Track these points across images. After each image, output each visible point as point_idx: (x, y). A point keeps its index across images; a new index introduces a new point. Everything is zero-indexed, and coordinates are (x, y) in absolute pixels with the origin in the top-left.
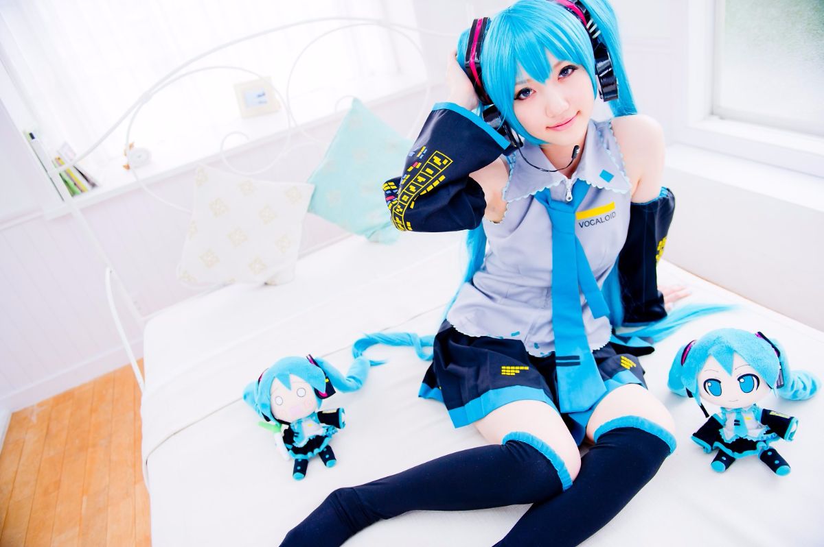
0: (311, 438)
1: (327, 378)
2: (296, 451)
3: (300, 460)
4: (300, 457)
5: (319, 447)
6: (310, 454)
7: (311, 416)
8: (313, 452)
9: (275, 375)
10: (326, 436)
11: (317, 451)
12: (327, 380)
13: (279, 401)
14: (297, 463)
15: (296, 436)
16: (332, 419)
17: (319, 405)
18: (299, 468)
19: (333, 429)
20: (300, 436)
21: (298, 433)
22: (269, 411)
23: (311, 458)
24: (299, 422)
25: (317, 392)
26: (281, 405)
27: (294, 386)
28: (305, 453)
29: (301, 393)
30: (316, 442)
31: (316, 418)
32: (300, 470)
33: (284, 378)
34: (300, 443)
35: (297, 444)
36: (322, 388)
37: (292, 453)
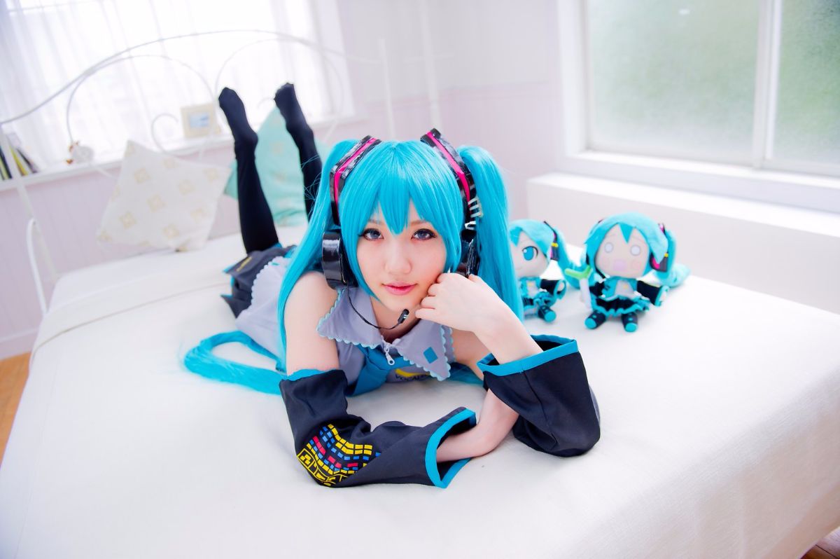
0: (621, 298)
1: (668, 252)
2: (600, 302)
3: (599, 312)
4: (601, 310)
5: (625, 308)
6: (612, 311)
7: (630, 280)
8: (616, 309)
9: (619, 221)
10: (636, 303)
11: (621, 311)
12: (667, 255)
13: (609, 248)
14: (595, 312)
15: (607, 290)
16: (651, 293)
17: (646, 273)
18: (595, 317)
19: (648, 301)
20: (610, 290)
21: (609, 287)
22: (594, 253)
23: (614, 319)
24: (616, 278)
25: (652, 257)
26: (608, 252)
27: (632, 240)
28: (608, 309)
29: (636, 250)
30: (627, 303)
31: (635, 285)
32: (595, 320)
33: (627, 231)
34: (606, 297)
35: (603, 297)
36: (658, 259)
37: (595, 302)
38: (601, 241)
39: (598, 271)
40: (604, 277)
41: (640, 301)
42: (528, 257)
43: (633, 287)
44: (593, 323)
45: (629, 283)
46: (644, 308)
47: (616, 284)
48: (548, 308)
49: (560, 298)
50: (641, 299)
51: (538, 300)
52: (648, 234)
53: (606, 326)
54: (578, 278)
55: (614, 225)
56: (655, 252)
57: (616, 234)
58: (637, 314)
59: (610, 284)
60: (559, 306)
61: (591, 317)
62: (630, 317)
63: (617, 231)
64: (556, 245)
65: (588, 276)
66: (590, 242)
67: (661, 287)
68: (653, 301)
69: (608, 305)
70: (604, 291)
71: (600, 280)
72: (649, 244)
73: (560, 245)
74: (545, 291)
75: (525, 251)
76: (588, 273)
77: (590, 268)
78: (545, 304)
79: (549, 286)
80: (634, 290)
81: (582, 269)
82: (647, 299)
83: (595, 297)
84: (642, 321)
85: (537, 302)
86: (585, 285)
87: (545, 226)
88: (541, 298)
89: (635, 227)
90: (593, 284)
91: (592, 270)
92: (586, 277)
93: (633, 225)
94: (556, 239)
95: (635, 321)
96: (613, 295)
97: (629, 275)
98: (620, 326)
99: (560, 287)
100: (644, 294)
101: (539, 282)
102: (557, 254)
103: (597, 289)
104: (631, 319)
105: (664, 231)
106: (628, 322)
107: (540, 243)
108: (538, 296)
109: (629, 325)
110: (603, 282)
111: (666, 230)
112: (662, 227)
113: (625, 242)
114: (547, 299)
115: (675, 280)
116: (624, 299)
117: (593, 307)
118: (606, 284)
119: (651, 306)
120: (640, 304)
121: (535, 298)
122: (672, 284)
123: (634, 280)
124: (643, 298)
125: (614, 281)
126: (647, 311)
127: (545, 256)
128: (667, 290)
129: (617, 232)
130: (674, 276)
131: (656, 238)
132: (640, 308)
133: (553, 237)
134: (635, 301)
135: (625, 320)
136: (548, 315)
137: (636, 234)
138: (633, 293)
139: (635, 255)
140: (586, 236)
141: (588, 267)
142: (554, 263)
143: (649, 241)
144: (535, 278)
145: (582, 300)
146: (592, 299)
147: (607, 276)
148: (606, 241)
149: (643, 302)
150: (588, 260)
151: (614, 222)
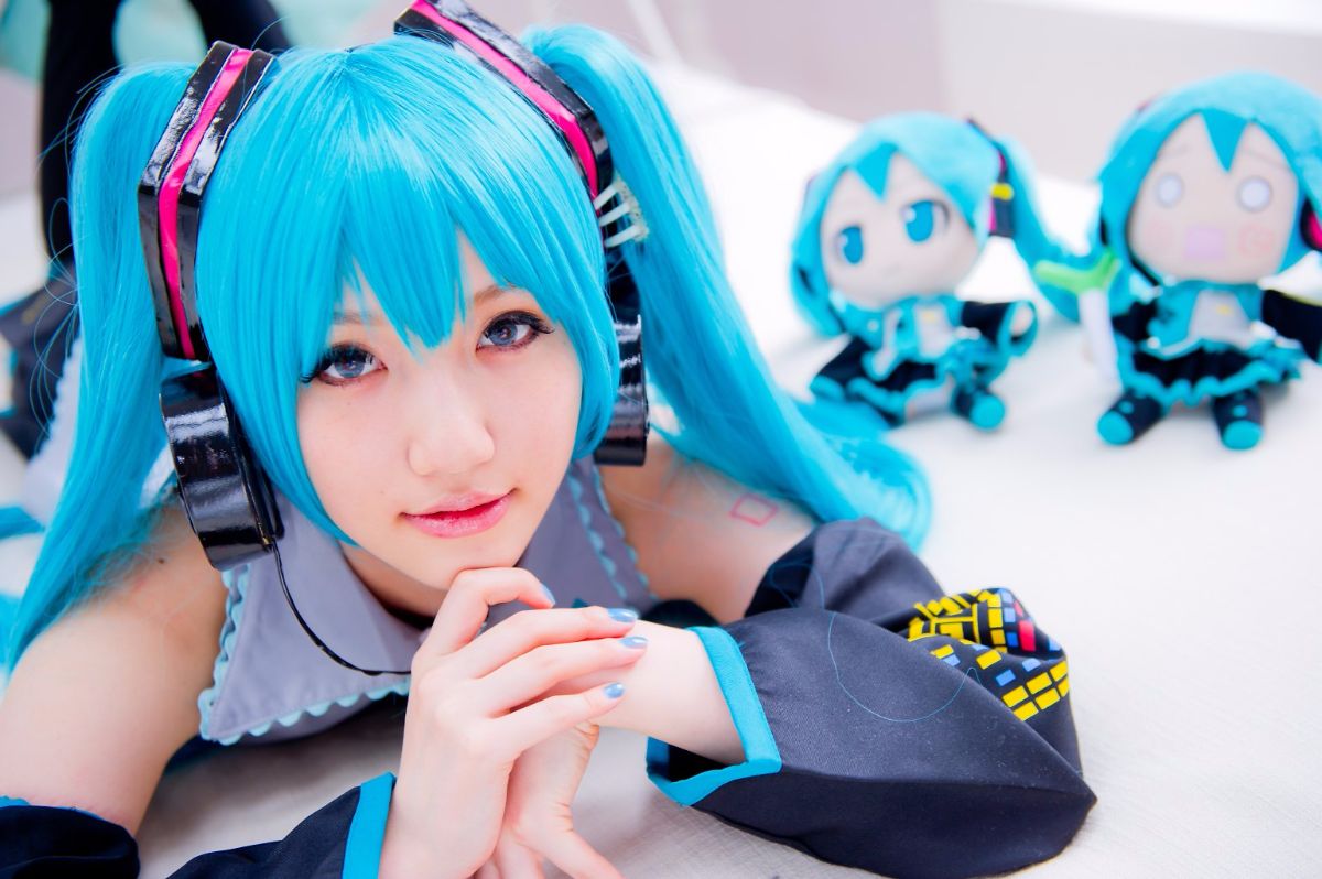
0: (1210, 348)
2: (1144, 363)
3: (1139, 394)
4: (1148, 385)
5: (1223, 376)
6: (1181, 388)
7: (1240, 289)
8: (1194, 380)
9: (1201, 103)
10: (1259, 358)
11: (1210, 387)
13: (1169, 190)
14: (1129, 395)
15: (1164, 322)
16: (1303, 324)
17: (1288, 262)
19: (1295, 352)
21: (1171, 314)
22: (1123, 208)
23: (1186, 410)
24: (1193, 286)
25: (1306, 214)
26: (1166, 205)
27: (1244, 163)
28: (1167, 383)
29: (1254, 194)
30: (1228, 361)
31: (1255, 302)
32: (1130, 418)
33: (1226, 132)
34: (1164, 344)
35: (1154, 345)
37: (1128, 361)
38: (1143, 173)
39: (1138, 265)
40: (1154, 281)
41: (1269, 355)
42: (919, 230)
43: (1246, 311)
44: (1124, 428)
45: (1235, 299)
46: (1287, 375)
47: (1193, 304)
48: (983, 389)
49: (1021, 354)
50: (1273, 345)
51: (950, 364)
52: (1295, 139)
53: (1163, 435)
54: (1075, 289)
55: (1185, 117)
56: (1317, 195)
57: (1193, 146)
58: (1265, 396)
59: (1174, 304)
60: (1017, 380)
61: (1115, 408)
62: (1240, 402)
63: (1195, 135)
64: (1006, 192)
65: (1109, 282)
68: (1313, 349)
69: (1168, 371)
70: (1154, 326)
71: (1142, 291)
72: (1295, 172)
73: (1019, 190)
74: (973, 334)
75: (911, 215)
76: (1107, 270)
77: (1111, 260)
78: (972, 375)
79: (985, 318)
80: (1251, 318)
81: (1088, 262)
82: (1294, 345)
83: (1127, 346)
84: (1277, 415)
85: (952, 373)
86: (1097, 310)
87: (971, 134)
88: (961, 359)
89: (1255, 121)
90: (1123, 307)
91: (1120, 264)
92: (1098, 287)
93: (1246, 113)
94: (1005, 174)
95: (1256, 417)
96: (1185, 335)
97: (1235, 268)
98: (1202, 432)
99: (1017, 322)
100: (1284, 331)
101: (956, 311)
102: (1009, 219)
103: (1133, 323)
104: (1240, 411)
106: (1233, 419)
107: (954, 188)
108: (952, 353)
109: (1235, 430)
110: (1155, 300)
113: (1222, 170)
114: (981, 359)
116: (1221, 349)
117: (1122, 376)
118: (1164, 304)
119: (1307, 367)
120: (1271, 363)
121: (943, 358)
123: (1250, 287)
124: (1281, 342)
125: (1188, 294)
126: (1293, 383)
127: (971, 225)
129: (1194, 138)
132: (1274, 374)
133: (992, 165)
134: (1255, 353)
135: (1221, 412)
136: (982, 407)
137: (1255, 140)
138: (1248, 328)
139: (1252, 210)
140: (1101, 157)
141: (1105, 256)
142: (1002, 249)
143: (1299, 162)
144: (943, 298)
145: (1089, 356)
146: (1120, 351)
147: (1169, 280)
148: (1164, 166)
149: (1281, 357)
150: (1103, 234)
151: (1187, 108)
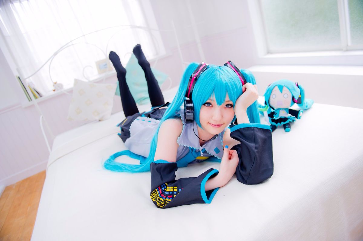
0: (282, 118)
1: (300, 95)
2: (273, 121)
3: (273, 125)
5: (284, 122)
6: (279, 124)
7: (285, 109)
8: (280, 123)
9: (277, 84)
10: (289, 119)
11: (283, 123)
12: (300, 96)
13: (274, 96)
16: (295, 113)
17: (292, 105)
18: (272, 127)
19: (294, 117)
20: (277, 115)
21: (276, 113)
22: (268, 99)
23: (280, 127)
24: (279, 109)
25: (293, 98)
26: (274, 98)
27: (284, 92)
28: (277, 123)
29: (286, 96)
30: (285, 119)
31: (288, 111)
33: (281, 88)
34: (276, 118)
35: (274, 118)
36: (296, 98)
37: (271, 121)
38: (270, 94)
39: (271, 107)
40: (274, 109)
43: (287, 112)
45: (285, 111)
46: (293, 121)
47: (279, 112)
50: (291, 117)
52: (290, 88)
53: (277, 130)
54: (263, 111)
55: (275, 86)
56: (294, 95)
57: (277, 90)
58: (291, 124)
62: (287, 125)
63: (277, 88)
66: (266, 95)
67: (299, 111)
68: (297, 117)
69: (277, 121)
70: (274, 115)
71: (272, 110)
72: (291, 93)
76: (267, 108)
80: (288, 113)
81: (264, 107)
82: (294, 116)
83: (271, 118)
84: (293, 127)
86: (266, 114)
89: (284, 86)
90: (270, 113)
92: (266, 110)
93: (283, 85)
95: (290, 127)
96: (279, 116)
97: (285, 106)
98: (283, 130)
103: (271, 115)
104: (287, 126)
105: (298, 86)
106: (286, 127)
109: (286, 129)
110: (274, 112)
111: (299, 85)
112: (296, 84)
113: (281, 93)
115: (307, 106)
116: (284, 118)
117: (270, 123)
118: (275, 112)
119: (296, 119)
120: (291, 119)
122: (305, 108)
123: (288, 108)
124: (292, 116)
125: (278, 111)
126: (295, 122)
128: (302, 112)
130: (306, 104)
131: (294, 90)
132: (292, 121)
134: (288, 118)
135: (285, 127)
137: (285, 88)
139: (286, 98)
141: (267, 106)
143: (291, 91)
145: (265, 120)
147: (275, 109)
148: (272, 94)
149: (292, 118)
150: (266, 103)
151: (275, 85)
